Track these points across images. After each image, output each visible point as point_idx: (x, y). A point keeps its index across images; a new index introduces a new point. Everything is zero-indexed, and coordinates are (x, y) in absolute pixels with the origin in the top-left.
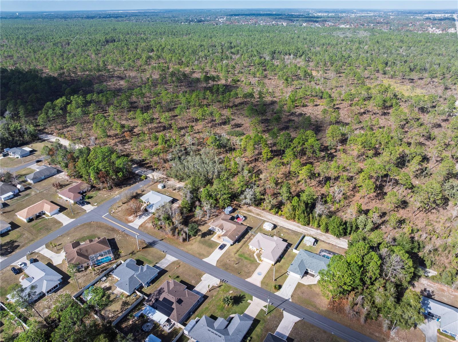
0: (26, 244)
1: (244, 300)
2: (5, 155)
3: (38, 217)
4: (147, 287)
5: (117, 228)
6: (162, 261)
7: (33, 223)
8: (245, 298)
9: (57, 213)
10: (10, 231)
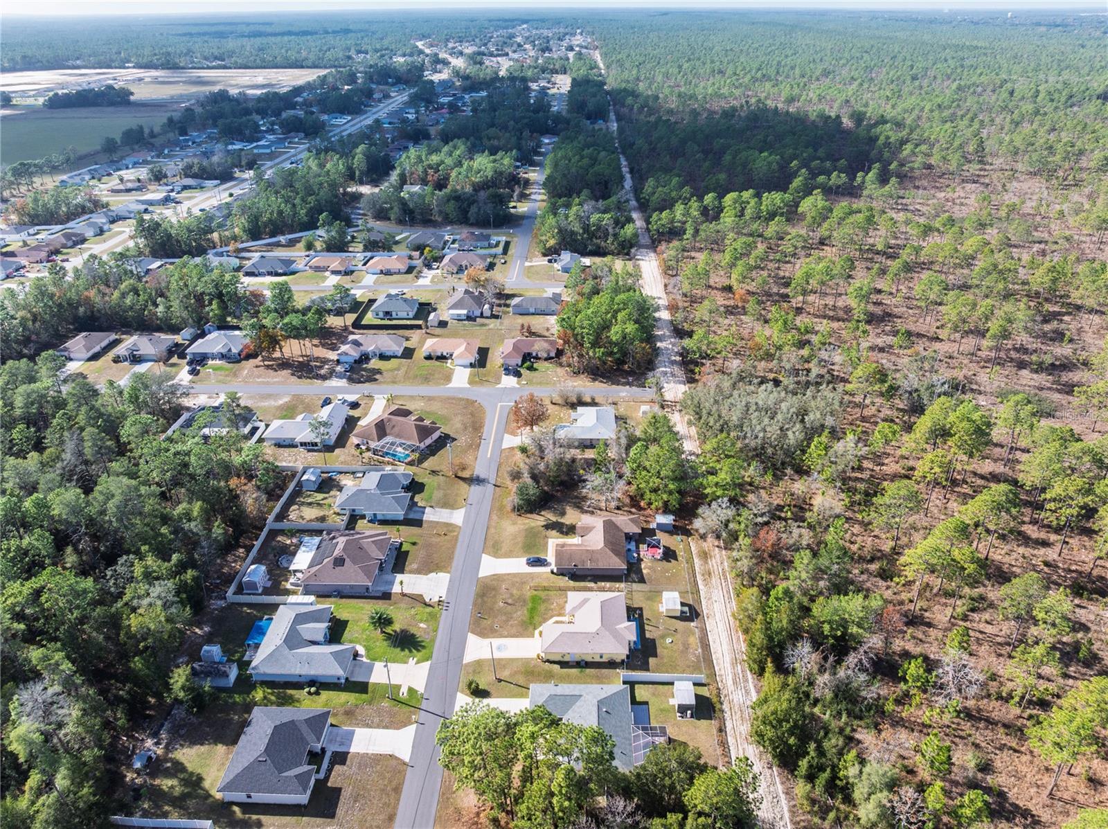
0: (384, 382)
1: (410, 651)
2: (550, 261)
3: (442, 358)
4: (369, 521)
5: (486, 429)
6: (444, 510)
7: (428, 362)
8: (418, 651)
9: (465, 367)
10: (396, 357)
